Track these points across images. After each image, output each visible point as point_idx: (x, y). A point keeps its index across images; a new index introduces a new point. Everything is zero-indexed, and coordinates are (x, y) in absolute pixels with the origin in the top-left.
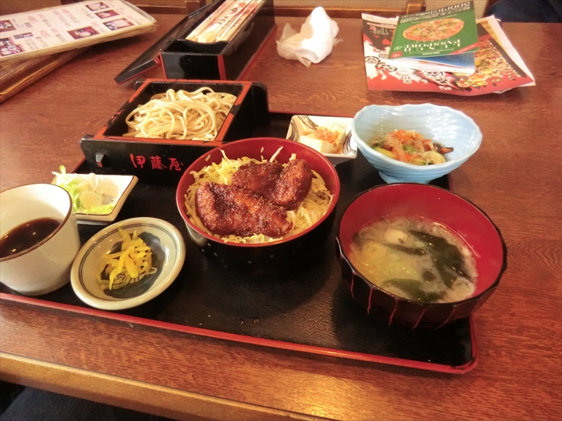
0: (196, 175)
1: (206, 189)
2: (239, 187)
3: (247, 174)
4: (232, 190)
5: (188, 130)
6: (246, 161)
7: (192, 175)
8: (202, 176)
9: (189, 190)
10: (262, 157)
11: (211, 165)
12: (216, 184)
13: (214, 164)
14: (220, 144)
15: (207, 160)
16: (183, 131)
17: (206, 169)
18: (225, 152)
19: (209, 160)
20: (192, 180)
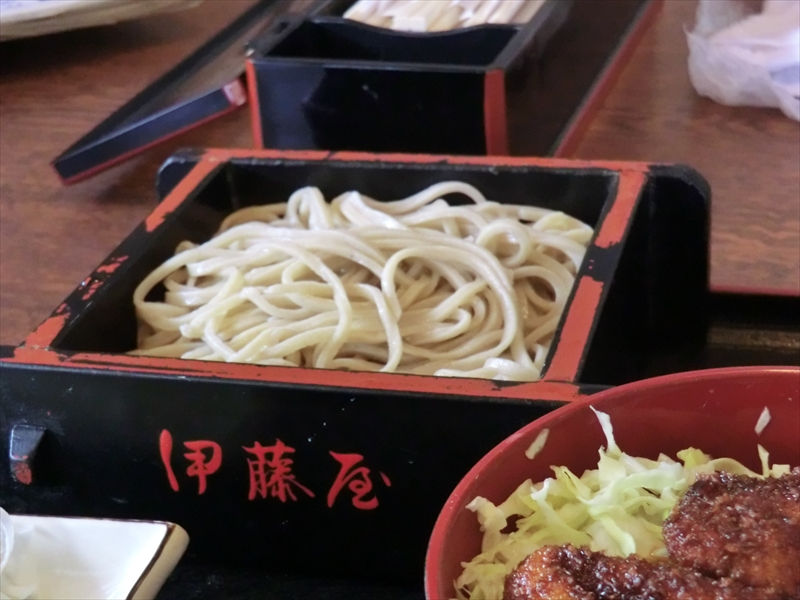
0: (492, 514)
1: (556, 576)
2: (708, 572)
3: (737, 515)
4: (682, 582)
5: (405, 340)
6: (697, 464)
7: (474, 517)
8: (512, 524)
9: (464, 580)
10: (764, 455)
11: (553, 475)
12: (597, 557)
13: (562, 472)
14: (571, 395)
15: (531, 453)
16: (384, 345)
17: (535, 496)
18: (613, 422)
19: (539, 455)
20: (471, 539)
